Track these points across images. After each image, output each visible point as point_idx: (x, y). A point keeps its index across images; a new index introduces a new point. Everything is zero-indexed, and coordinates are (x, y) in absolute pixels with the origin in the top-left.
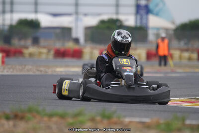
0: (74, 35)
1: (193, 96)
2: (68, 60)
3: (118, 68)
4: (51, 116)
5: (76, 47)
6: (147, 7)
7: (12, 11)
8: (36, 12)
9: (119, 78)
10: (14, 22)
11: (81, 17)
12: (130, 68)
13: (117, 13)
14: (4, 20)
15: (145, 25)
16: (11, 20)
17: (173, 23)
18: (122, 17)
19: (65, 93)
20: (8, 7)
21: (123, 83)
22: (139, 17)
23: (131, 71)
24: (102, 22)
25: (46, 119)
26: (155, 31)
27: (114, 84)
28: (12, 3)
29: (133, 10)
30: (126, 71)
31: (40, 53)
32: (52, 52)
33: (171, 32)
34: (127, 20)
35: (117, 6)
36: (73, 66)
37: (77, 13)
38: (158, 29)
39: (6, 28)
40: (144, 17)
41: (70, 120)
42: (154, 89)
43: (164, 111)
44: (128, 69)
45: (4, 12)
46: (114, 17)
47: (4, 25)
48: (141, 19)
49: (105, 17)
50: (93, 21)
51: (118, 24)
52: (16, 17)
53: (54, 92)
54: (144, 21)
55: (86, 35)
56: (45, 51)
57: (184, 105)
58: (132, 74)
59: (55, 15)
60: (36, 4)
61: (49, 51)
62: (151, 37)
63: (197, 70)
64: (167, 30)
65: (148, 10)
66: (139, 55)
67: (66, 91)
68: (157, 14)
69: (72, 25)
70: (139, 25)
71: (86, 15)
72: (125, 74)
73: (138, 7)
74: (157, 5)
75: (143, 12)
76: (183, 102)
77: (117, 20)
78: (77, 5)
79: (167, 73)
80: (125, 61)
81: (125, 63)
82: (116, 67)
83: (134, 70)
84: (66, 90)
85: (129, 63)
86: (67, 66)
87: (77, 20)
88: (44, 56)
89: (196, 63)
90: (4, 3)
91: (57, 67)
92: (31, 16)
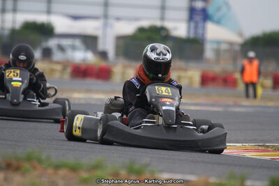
0: (101, 47)
1: (262, 141)
2: (90, 82)
3: (153, 100)
4: (57, 167)
5: (103, 64)
6: (204, 11)
7: (15, 10)
8: (49, 12)
9: (155, 113)
10: (18, 26)
11: (111, 21)
12: (171, 101)
13: (162, 19)
14: (3, 21)
15: (200, 36)
16: (14, 22)
17: (241, 35)
18: (168, 24)
19: (77, 133)
21: (161, 121)
22: (192, 25)
23: (171, 105)
24: (141, 30)
25: (50, 171)
26: (215, 46)
27: (147, 122)
29: (184, 15)
30: (165, 105)
31: (52, 71)
32: (69, 70)
33: (237, 48)
34: (175, 29)
35: (163, 8)
36: (98, 92)
37: (106, 16)
38: (219, 42)
39: (6, 32)
40: (200, 25)
41: (85, 175)
42: (203, 131)
43: (219, 164)
44: (168, 101)
45: (4, 11)
46: (158, 23)
47: (3, 29)
48: (196, 27)
49: (146, 24)
50: (128, 28)
51: (163, 34)
52: (21, 18)
53: (62, 131)
54: (200, 31)
55: (118, 48)
56: (59, 67)
57: (248, 155)
58: (174, 109)
59: (76, 18)
61: (65, 68)
62: (209, 53)
63: (271, 104)
64: (231, 44)
65: (205, 16)
66: (191, 79)
67: (78, 130)
68: (218, 22)
69: (99, 33)
70: (192, 35)
71: (118, 19)
72: (164, 108)
73: (192, 11)
74: (219, 9)
75: (198, 18)
76: (247, 150)
77: (163, 29)
78: (106, 5)
79: (229, 106)
80: (163, 90)
81: (164, 93)
82: (151, 98)
83: (176, 103)
84: (79, 128)
85: (169, 93)
86: (88, 91)
87: (105, 26)
88: (57, 75)
89: (270, 92)
91: (74, 91)
92: (41, 18)
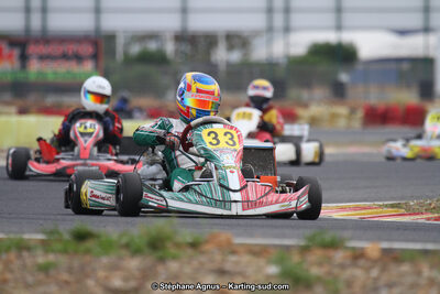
2: (390, 130)
7: (287, 29)
8: (339, 28)
20: (278, 20)
28: (287, 10)
31: (334, 116)
32: (360, 114)
56: (344, 111)
60: (339, 10)
61: (353, 111)
78: (427, 10)
88: (342, 123)
90: (270, 11)
